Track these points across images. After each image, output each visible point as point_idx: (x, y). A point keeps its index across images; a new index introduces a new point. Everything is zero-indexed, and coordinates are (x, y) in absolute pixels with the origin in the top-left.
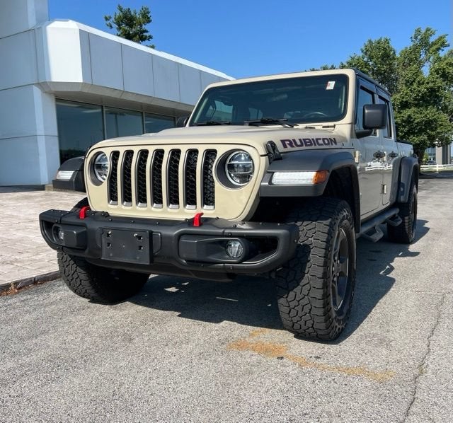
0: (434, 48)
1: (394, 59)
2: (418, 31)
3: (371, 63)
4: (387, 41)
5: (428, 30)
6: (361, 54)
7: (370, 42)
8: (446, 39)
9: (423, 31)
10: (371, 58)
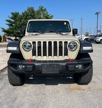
0: (44, 11)
1: (35, 12)
2: (40, 6)
3: (29, 13)
4: (33, 8)
5: (42, 6)
6: (27, 10)
7: (29, 7)
8: (46, 9)
9: (41, 6)
10: (29, 12)
